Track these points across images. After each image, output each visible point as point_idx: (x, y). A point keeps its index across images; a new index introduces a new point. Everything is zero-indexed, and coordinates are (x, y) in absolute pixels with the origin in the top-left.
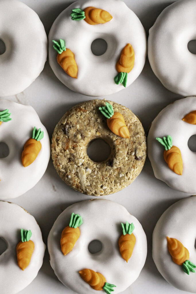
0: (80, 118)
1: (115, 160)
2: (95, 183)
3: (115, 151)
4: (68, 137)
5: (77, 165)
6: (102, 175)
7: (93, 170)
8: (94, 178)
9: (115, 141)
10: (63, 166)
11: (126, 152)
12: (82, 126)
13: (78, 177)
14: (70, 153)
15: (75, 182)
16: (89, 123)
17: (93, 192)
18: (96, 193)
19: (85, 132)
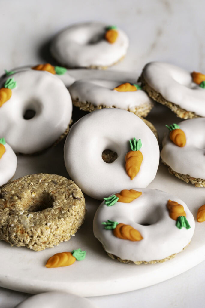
0: (13, 186)
2: (39, 222)
3: (53, 198)
4: (5, 200)
5: (17, 215)
6: (45, 215)
7: (34, 215)
8: (37, 219)
9: (51, 192)
10: (4, 220)
11: (64, 197)
12: (17, 191)
13: (20, 223)
14: (9, 210)
15: (18, 227)
16: (23, 187)
17: (39, 231)
18: (42, 233)
19: (21, 194)
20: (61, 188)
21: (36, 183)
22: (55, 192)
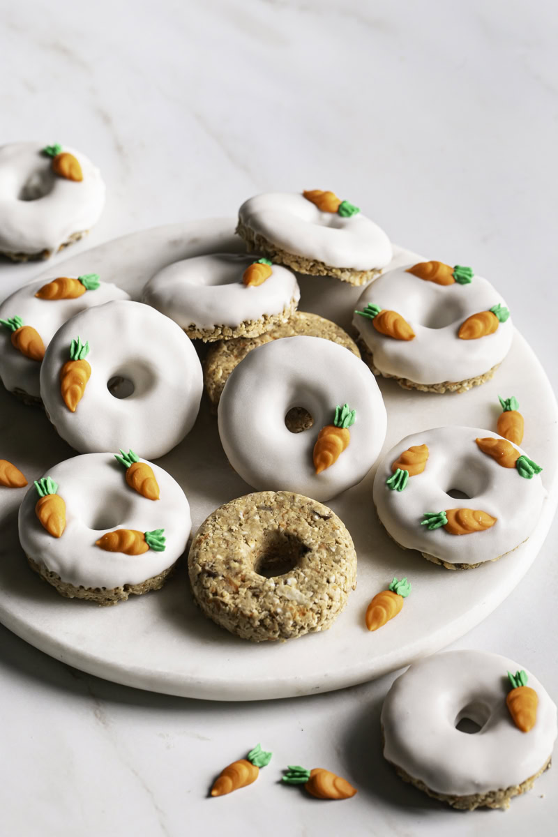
0: (211, 548)
1: (305, 542)
2: (316, 584)
3: (293, 536)
4: (223, 576)
5: (270, 590)
6: (312, 569)
7: (295, 577)
8: (309, 581)
9: (279, 528)
10: (256, 609)
11: (307, 524)
12: (223, 552)
13: (288, 600)
14: (247, 589)
15: (291, 609)
16: (227, 542)
17: (326, 598)
18: (331, 598)
19: (235, 554)
20: (287, 513)
21: (238, 523)
22: (284, 523)
